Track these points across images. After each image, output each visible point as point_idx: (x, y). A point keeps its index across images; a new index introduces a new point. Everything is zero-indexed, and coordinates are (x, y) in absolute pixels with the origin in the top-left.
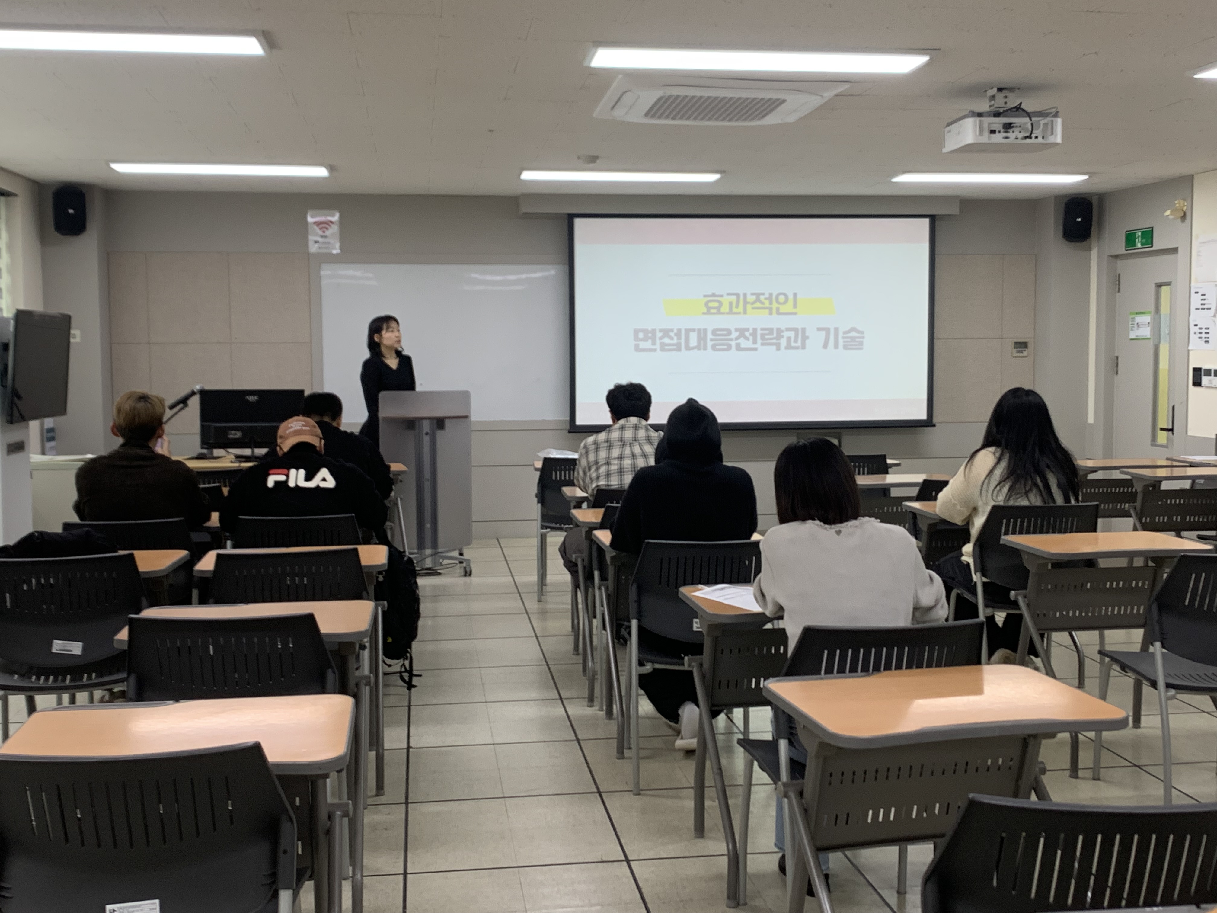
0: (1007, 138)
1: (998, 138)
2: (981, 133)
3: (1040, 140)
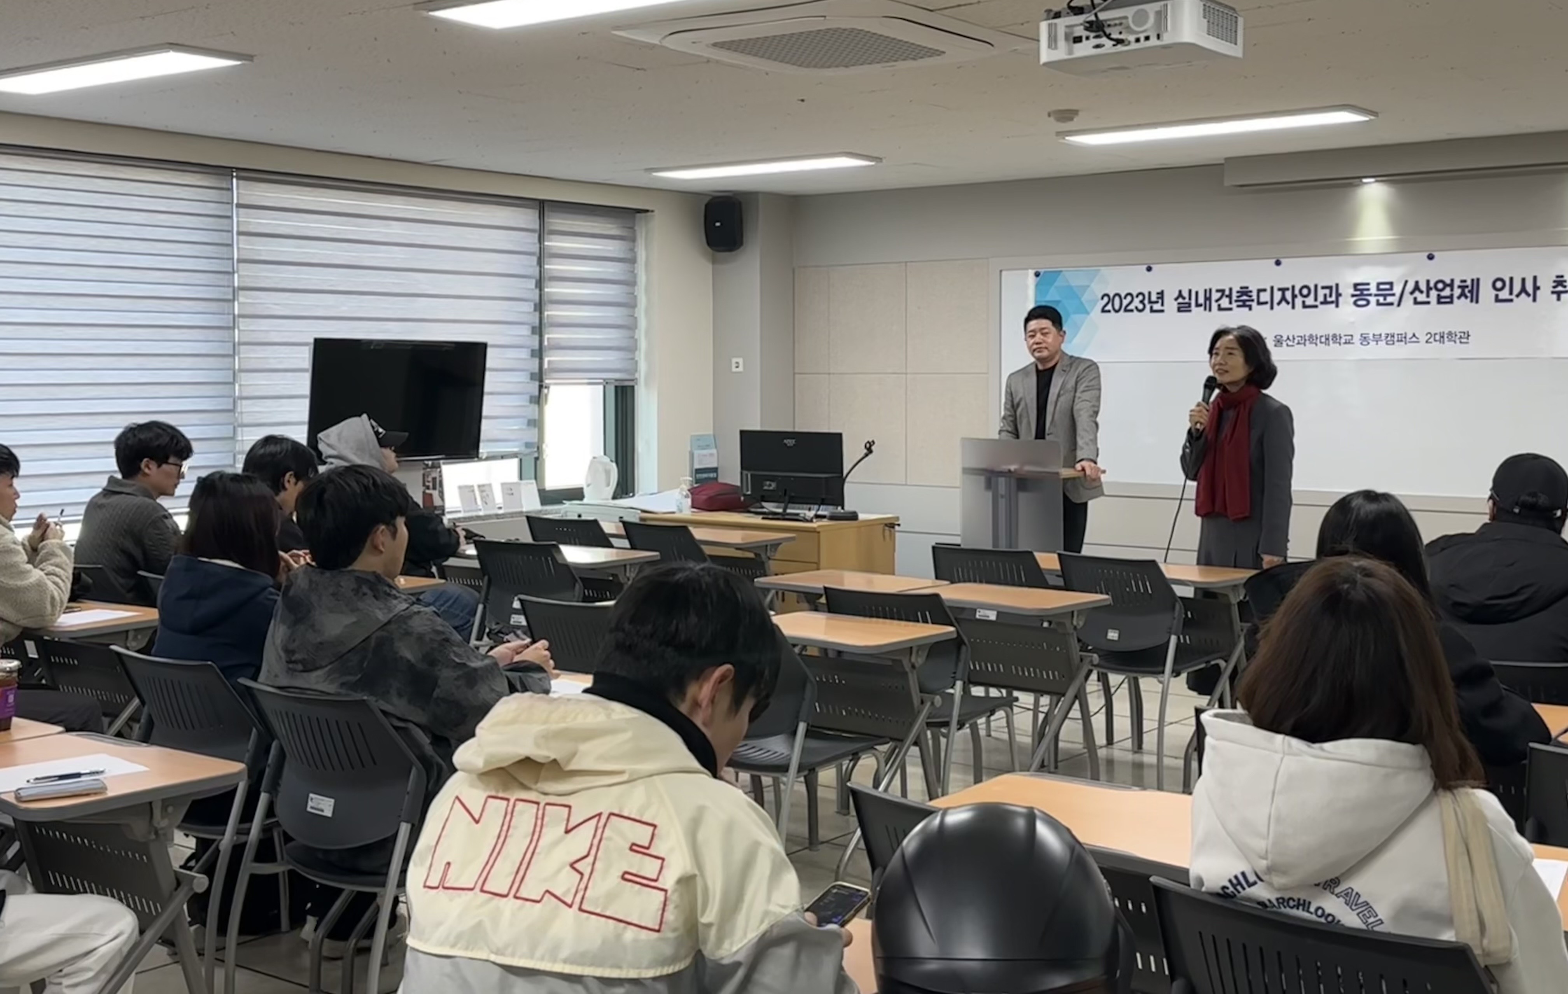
0: (1097, 46)
1: (1085, 49)
2: (1053, 42)
3: (1153, 41)
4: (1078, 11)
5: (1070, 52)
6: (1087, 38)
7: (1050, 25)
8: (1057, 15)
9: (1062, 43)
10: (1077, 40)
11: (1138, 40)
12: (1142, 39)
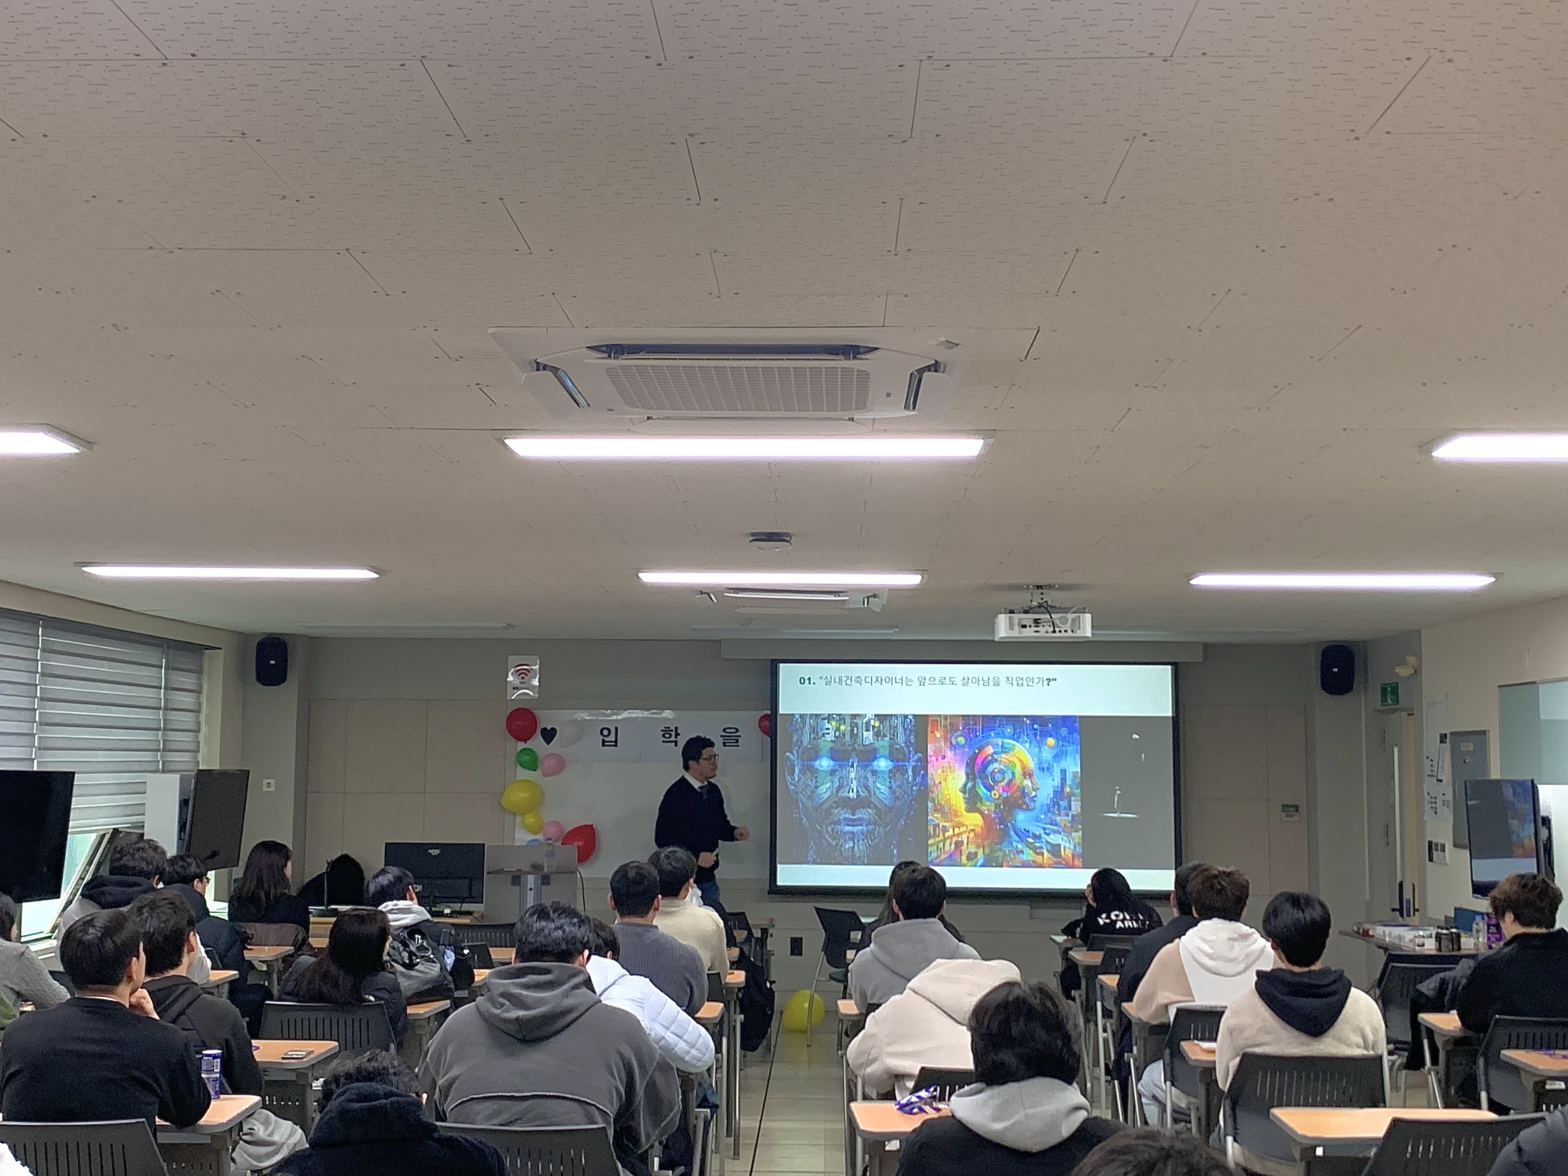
0: (1037, 632)
1: (1029, 632)
2: (1011, 627)
3: (1070, 634)
4: (1026, 612)
5: (1020, 632)
6: (1030, 626)
7: (1010, 617)
8: (1012, 612)
9: (1017, 628)
10: (1024, 626)
11: (1060, 631)
12: (1063, 631)
